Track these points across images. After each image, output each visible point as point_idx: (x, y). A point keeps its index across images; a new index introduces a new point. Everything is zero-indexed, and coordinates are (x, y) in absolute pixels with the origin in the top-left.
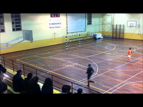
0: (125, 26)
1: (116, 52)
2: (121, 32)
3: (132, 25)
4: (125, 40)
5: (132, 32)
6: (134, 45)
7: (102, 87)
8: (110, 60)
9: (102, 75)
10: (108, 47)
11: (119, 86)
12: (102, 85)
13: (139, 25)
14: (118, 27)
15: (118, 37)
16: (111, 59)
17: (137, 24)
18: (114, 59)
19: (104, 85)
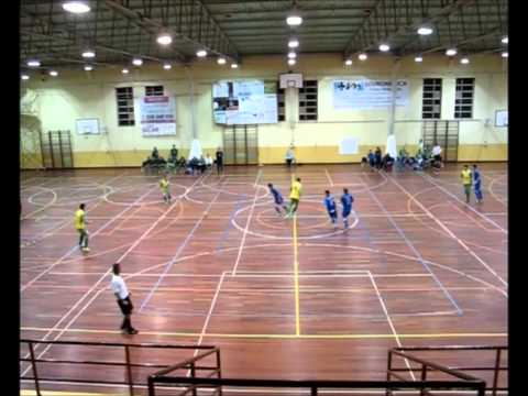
0: (73, 133)
1: (60, 210)
2: (65, 151)
3: (88, 130)
4: (77, 172)
5: (92, 149)
6: (101, 183)
7: (37, 319)
8: (49, 234)
9: (34, 284)
10: (36, 197)
11: (82, 305)
12: (40, 316)
13: (106, 129)
14: (55, 139)
15: (59, 165)
16: (49, 232)
17: (101, 126)
18: (61, 231)
19: (45, 312)
